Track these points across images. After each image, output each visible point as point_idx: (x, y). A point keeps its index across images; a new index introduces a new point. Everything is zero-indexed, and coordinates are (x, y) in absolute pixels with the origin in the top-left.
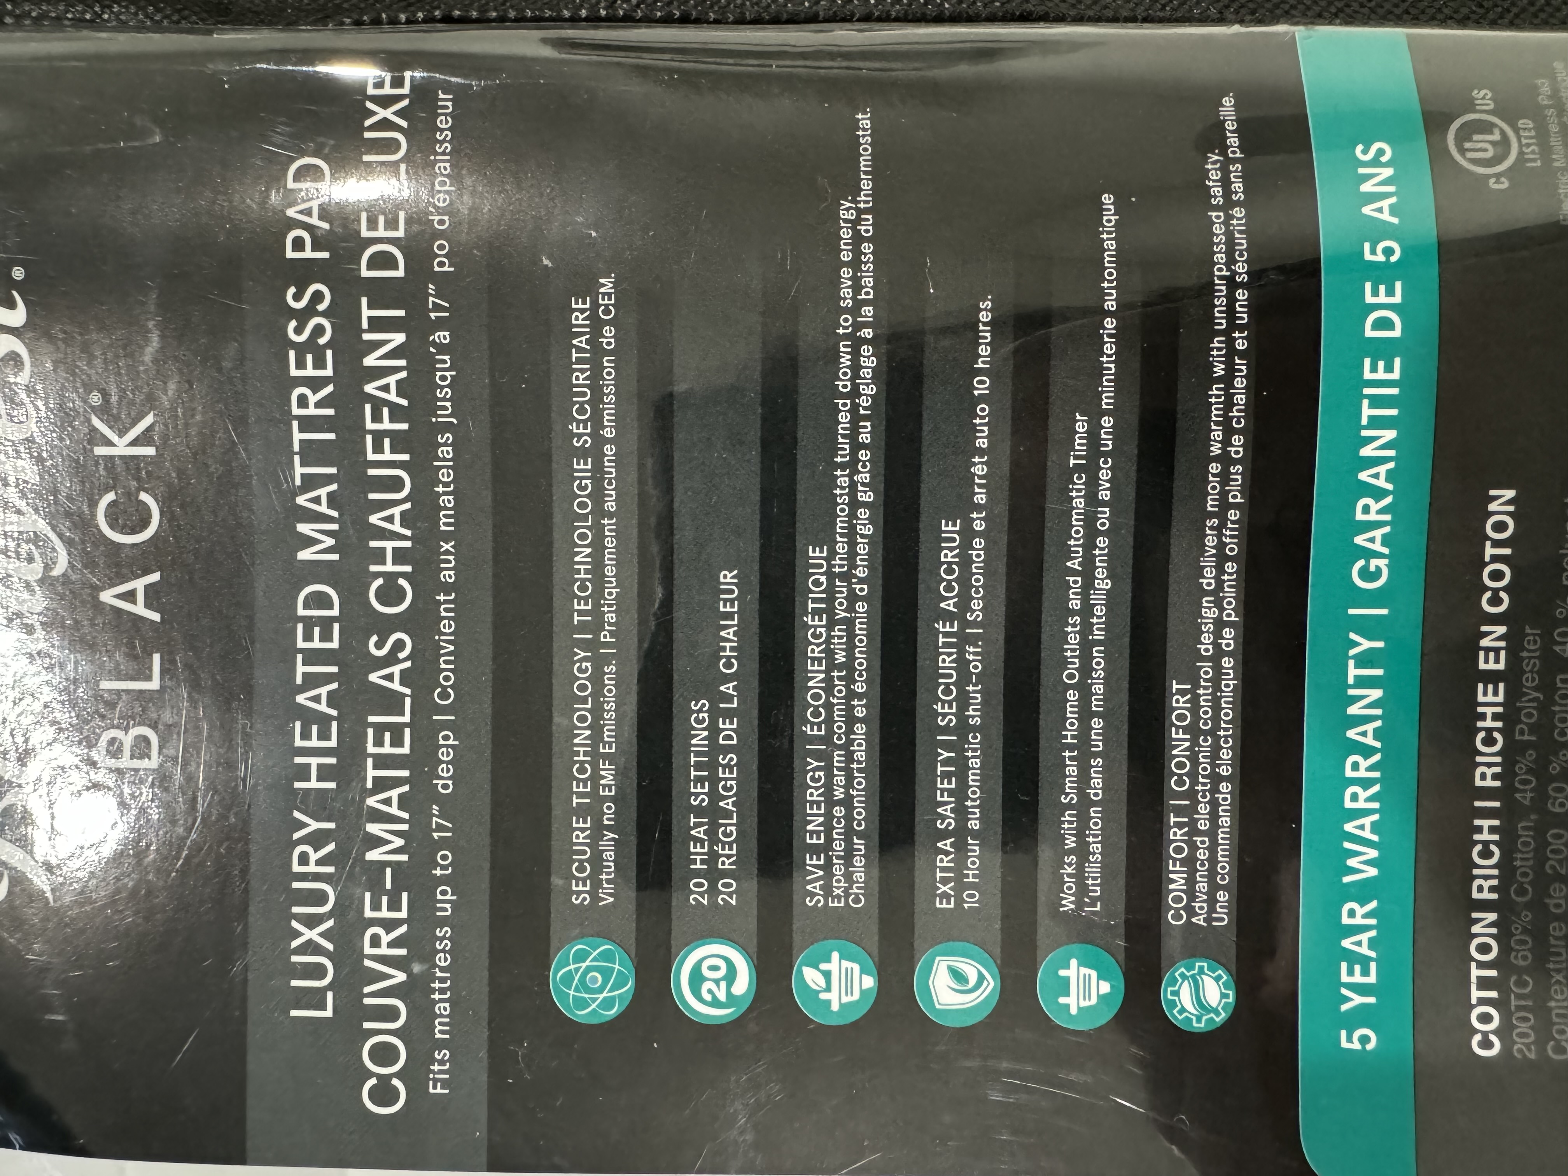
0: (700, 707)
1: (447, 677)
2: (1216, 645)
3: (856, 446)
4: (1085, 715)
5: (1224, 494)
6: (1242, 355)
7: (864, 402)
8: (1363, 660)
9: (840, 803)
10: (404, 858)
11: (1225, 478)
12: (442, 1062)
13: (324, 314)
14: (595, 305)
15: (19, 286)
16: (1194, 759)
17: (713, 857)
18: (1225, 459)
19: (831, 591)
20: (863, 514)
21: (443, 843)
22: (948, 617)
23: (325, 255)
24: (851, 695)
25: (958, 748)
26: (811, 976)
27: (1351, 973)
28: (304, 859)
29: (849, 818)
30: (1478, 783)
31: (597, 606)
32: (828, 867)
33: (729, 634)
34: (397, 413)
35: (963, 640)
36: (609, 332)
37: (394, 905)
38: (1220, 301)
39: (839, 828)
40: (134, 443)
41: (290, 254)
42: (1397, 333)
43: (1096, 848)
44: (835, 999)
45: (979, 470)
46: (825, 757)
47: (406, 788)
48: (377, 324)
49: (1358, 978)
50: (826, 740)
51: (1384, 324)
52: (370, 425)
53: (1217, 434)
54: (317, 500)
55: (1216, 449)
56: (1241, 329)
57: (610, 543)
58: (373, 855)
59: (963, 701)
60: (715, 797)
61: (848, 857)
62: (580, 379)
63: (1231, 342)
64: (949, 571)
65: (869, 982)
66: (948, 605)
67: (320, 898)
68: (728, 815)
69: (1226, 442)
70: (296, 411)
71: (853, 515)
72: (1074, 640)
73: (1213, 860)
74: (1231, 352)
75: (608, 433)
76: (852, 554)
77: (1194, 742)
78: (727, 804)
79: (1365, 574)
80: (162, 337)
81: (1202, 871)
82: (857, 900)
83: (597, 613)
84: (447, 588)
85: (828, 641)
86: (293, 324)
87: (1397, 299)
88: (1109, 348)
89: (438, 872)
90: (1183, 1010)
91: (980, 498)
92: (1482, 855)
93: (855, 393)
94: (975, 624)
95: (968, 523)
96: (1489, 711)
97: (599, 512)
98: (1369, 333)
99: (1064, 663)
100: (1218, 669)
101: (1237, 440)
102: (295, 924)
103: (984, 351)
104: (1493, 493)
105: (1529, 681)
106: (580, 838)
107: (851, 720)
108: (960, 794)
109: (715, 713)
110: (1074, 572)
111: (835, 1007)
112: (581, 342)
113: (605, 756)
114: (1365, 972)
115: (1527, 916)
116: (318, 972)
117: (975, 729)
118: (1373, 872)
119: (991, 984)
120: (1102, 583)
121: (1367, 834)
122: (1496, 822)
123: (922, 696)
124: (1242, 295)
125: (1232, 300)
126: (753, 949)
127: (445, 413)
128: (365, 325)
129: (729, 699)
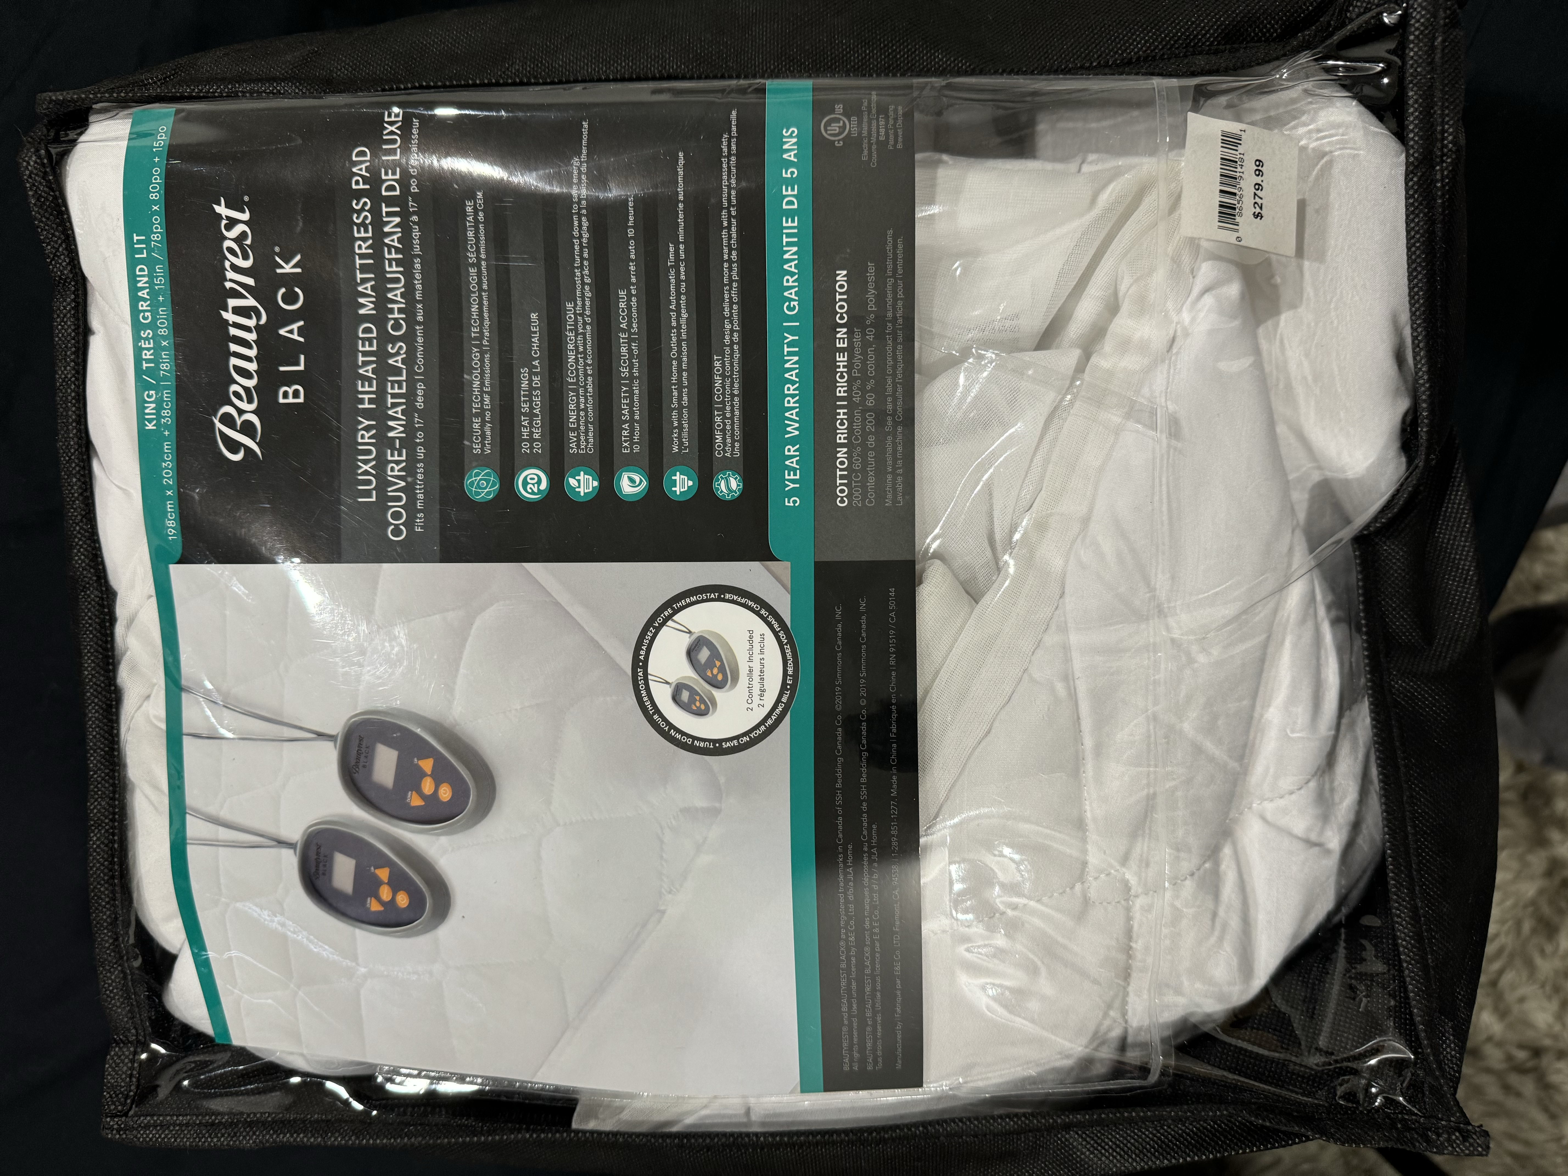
0: (525, 371)
1: (420, 360)
2: (731, 340)
3: (582, 259)
4: (680, 370)
5: (730, 276)
6: (734, 217)
7: (584, 241)
8: (790, 345)
9: (582, 410)
10: (404, 435)
11: (730, 269)
12: (420, 518)
13: (368, 211)
14: (475, 203)
15: (246, 204)
16: (723, 387)
17: (531, 433)
18: (730, 261)
19: (576, 321)
20: (587, 288)
21: (420, 429)
22: (623, 331)
23: (368, 187)
24: (586, 365)
25: (630, 386)
26: (572, 482)
27: (789, 475)
28: (363, 437)
29: (586, 416)
30: (838, 394)
31: (481, 330)
32: (578, 437)
33: (535, 340)
34: (397, 250)
35: (630, 341)
36: (481, 214)
37: (400, 455)
38: (725, 195)
39: (582, 420)
40: (294, 267)
41: (354, 187)
42: (796, 206)
43: (686, 426)
44: (582, 491)
45: (632, 268)
46: (576, 391)
47: (404, 407)
48: (389, 214)
49: (792, 477)
50: (576, 384)
51: (790, 203)
52: (387, 256)
53: (726, 250)
54: (366, 289)
55: (726, 257)
56: (733, 206)
57: (485, 303)
58: (391, 434)
59: (631, 366)
60: (531, 408)
61: (586, 433)
62: (470, 234)
63: (729, 212)
64: (623, 311)
65: (596, 484)
66: (623, 326)
67: (369, 452)
68: (537, 416)
69: (730, 254)
70: (357, 251)
71: (583, 289)
72: (674, 339)
73: (733, 429)
74: (730, 216)
75: (483, 256)
76: (584, 305)
77: (723, 380)
78: (537, 411)
79: (789, 308)
80: (304, 223)
81: (729, 434)
82: (590, 450)
83: (481, 332)
84: (419, 323)
85: (576, 342)
86: (355, 215)
87: (796, 192)
88: (681, 216)
89: (418, 441)
90: (722, 491)
91: (634, 280)
92: (840, 424)
93: (581, 237)
94: (634, 334)
95: (629, 291)
96: (841, 364)
97: (481, 290)
98: (784, 207)
99: (671, 349)
100: (732, 350)
101: (734, 253)
102: (360, 464)
103: (631, 218)
104: (838, 272)
105: (857, 351)
106: (476, 426)
107: (586, 375)
108: (631, 405)
109: (531, 374)
110: (673, 311)
111: (582, 494)
112: (470, 218)
113: (486, 392)
114: (795, 475)
115: (859, 449)
116: (369, 482)
117: (636, 378)
118: (797, 433)
119: (645, 483)
120: (685, 315)
121: (794, 417)
122: (846, 411)
123: (614, 365)
124: (733, 193)
125: (729, 194)
126: (548, 470)
127: (417, 250)
128: (384, 214)
129: (536, 367)
